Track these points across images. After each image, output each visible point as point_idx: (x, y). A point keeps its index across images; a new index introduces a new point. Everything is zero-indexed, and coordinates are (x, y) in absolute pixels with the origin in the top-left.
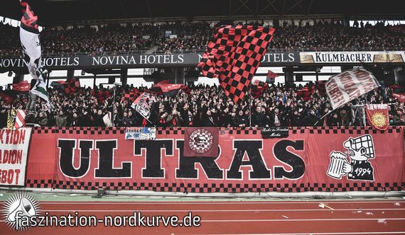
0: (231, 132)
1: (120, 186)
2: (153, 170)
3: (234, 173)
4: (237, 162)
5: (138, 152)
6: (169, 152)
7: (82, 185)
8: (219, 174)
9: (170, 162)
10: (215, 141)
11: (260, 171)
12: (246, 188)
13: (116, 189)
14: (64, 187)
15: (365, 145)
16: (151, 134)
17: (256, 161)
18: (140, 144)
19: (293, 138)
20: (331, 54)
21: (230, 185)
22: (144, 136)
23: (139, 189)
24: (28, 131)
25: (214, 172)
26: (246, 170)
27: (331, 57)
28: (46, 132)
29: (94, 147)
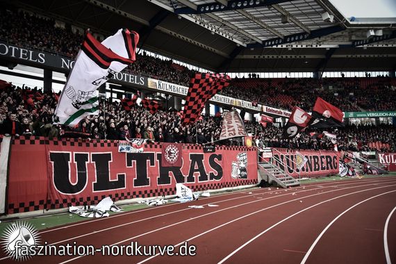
0: (188, 148)
1: (117, 197)
2: (142, 180)
3: (191, 178)
4: (192, 171)
5: (129, 164)
6: (152, 163)
10: (180, 154)
11: (203, 177)
12: (197, 189)
15: (245, 158)
17: (201, 169)
18: (131, 156)
19: (217, 152)
20: (168, 84)
23: (132, 197)
25: (180, 178)
26: (197, 176)
27: (168, 87)
28: (32, 142)
29: (90, 160)
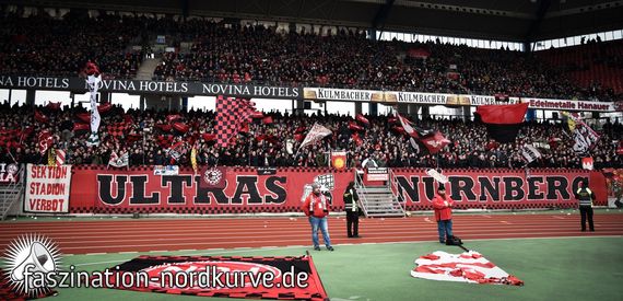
0: (235, 170)
1: (151, 210)
2: (177, 197)
3: (236, 199)
4: (239, 192)
5: (164, 184)
6: (189, 184)
7: (119, 210)
8: (226, 200)
9: (189, 191)
10: (224, 177)
11: (255, 198)
12: (245, 210)
13: (148, 212)
14: (104, 213)
15: (328, 180)
16: (175, 171)
17: (252, 191)
18: (166, 178)
19: (279, 175)
20: (333, 90)
21: (234, 208)
22: (169, 173)
23: (166, 212)
24: (69, 167)
25: (223, 199)
26: (246, 198)
27: (333, 93)
28: (80, 169)
29: (128, 181)
